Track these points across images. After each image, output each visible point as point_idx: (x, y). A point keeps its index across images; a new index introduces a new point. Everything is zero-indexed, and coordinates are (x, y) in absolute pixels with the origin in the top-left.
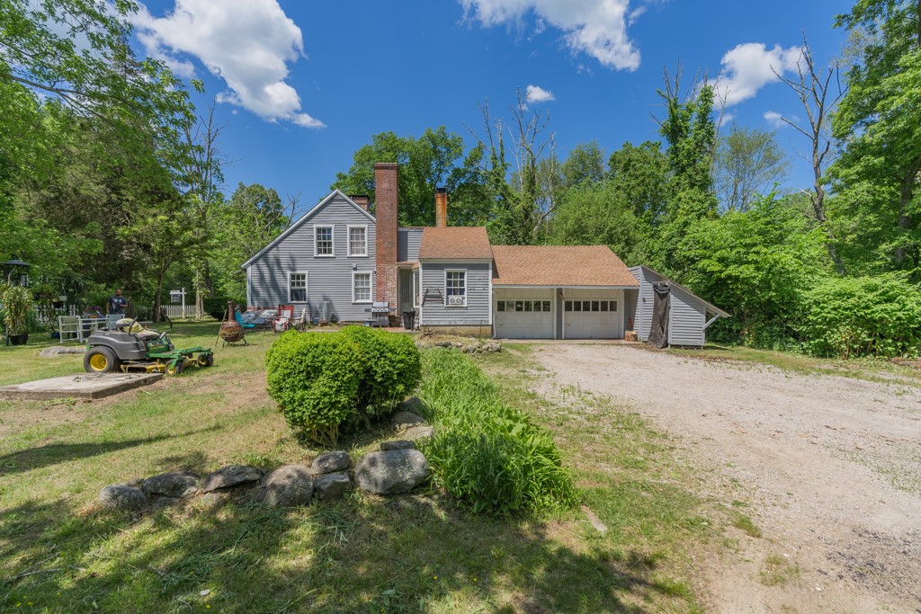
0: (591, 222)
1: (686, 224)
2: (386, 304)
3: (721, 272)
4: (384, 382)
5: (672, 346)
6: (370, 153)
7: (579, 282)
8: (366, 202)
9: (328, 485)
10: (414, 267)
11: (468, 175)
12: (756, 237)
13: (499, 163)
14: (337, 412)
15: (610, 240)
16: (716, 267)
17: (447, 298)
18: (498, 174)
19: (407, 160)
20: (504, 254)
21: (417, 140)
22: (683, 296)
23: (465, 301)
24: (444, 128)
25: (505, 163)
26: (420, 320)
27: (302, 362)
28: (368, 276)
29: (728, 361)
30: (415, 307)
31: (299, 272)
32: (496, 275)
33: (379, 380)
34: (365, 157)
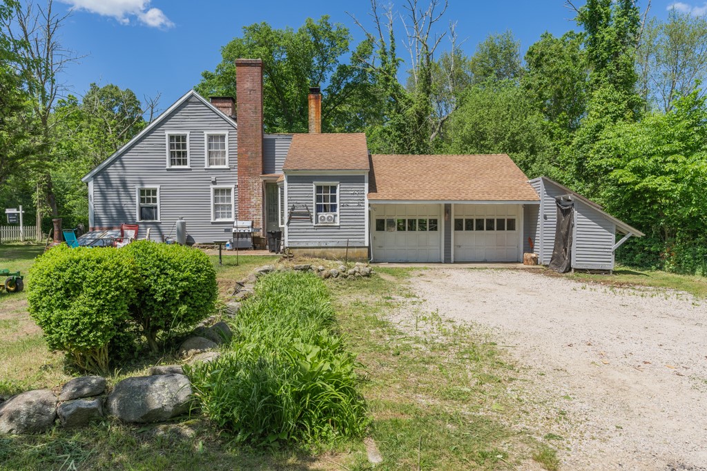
0: (490, 127)
1: (599, 128)
2: (249, 223)
3: (636, 183)
4: (167, 301)
5: (576, 270)
6: (239, 47)
7: (470, 197)
8: (230, 105)
9: (71, 411)
10: (279, 180)
11: (356, 73)
12: (676, 143)
13: (390, 59)
14: (99, 334)
15: (513, 148)
16: (629, 178)
17: (317, 216)
18: (388, 72)
19: (284, 56)
20: (387, 165)
21: (296, 32)
22: (589, 213)
23: (338, 219)
24: (327, 18)
25: (396, 58)
26: (286, 241)
27: (59, 278)
28: (229, 191)
29: (637, 287)
30: (280, 226)
31: (147, 186)
32: (373, 188)
33: (160, 299)
34: (234, 53)
